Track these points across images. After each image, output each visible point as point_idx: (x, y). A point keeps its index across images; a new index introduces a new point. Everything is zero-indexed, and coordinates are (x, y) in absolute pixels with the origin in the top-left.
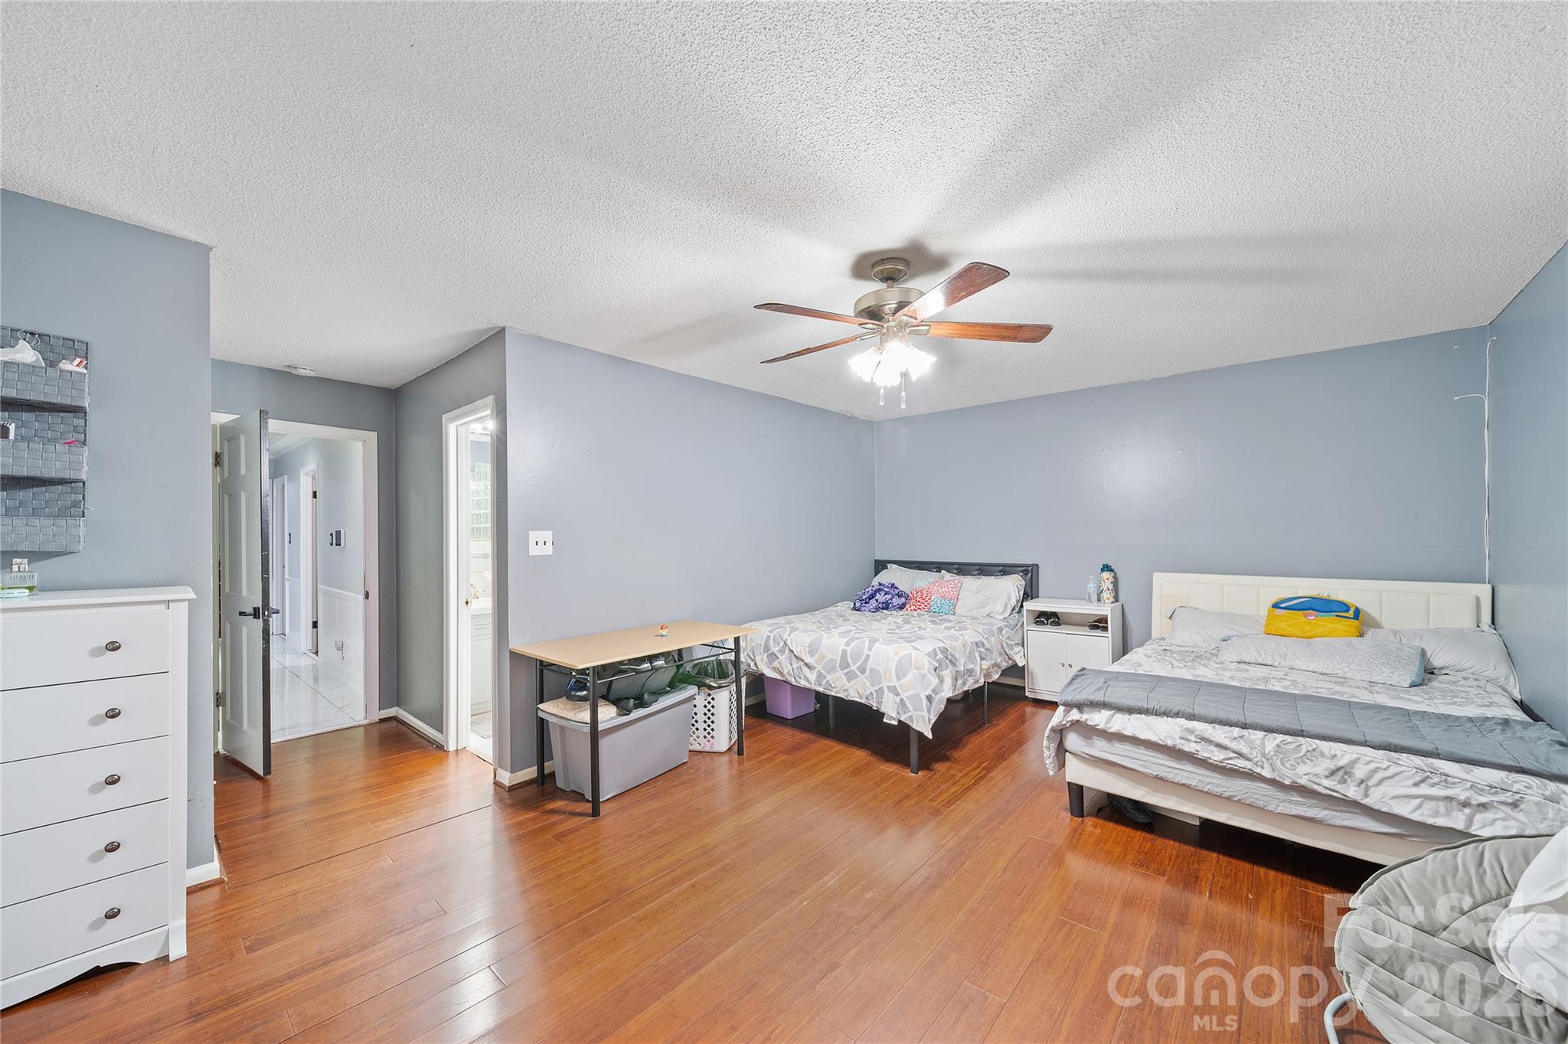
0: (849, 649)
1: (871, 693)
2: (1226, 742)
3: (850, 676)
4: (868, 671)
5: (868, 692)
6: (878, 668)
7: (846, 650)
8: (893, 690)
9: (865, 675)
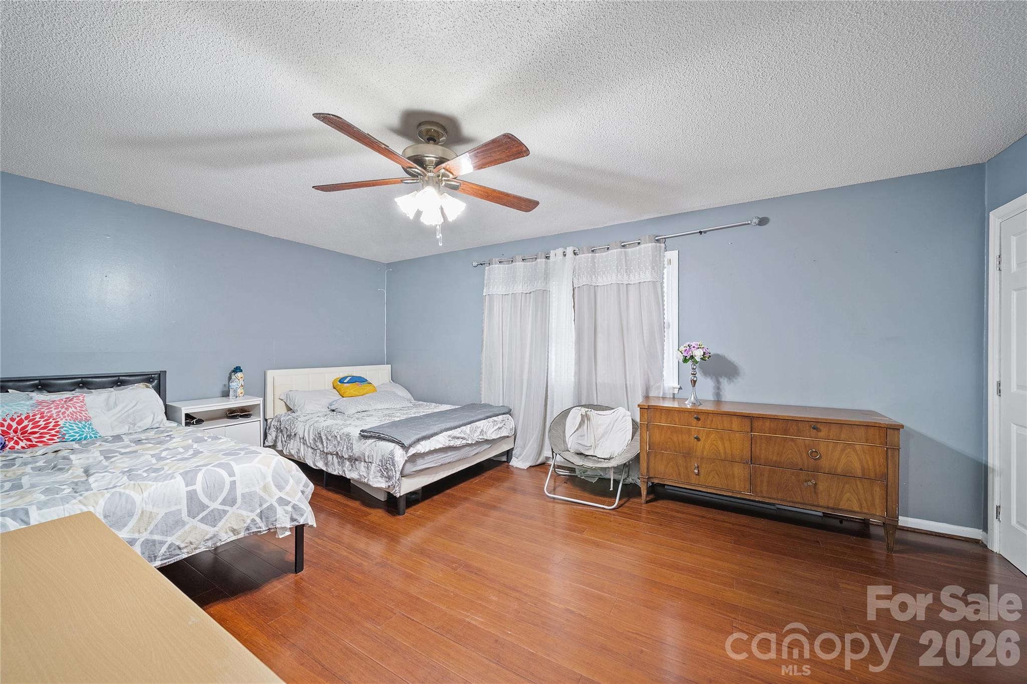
0: (198, 487)
1: (253, 520)
2: (459, 435)
3: (213, 518)
4: (239, 500)
5: (249, 521)
6: (253, 489)
7: (195, 491)
8: (282, 502)
9: (237, 505)
